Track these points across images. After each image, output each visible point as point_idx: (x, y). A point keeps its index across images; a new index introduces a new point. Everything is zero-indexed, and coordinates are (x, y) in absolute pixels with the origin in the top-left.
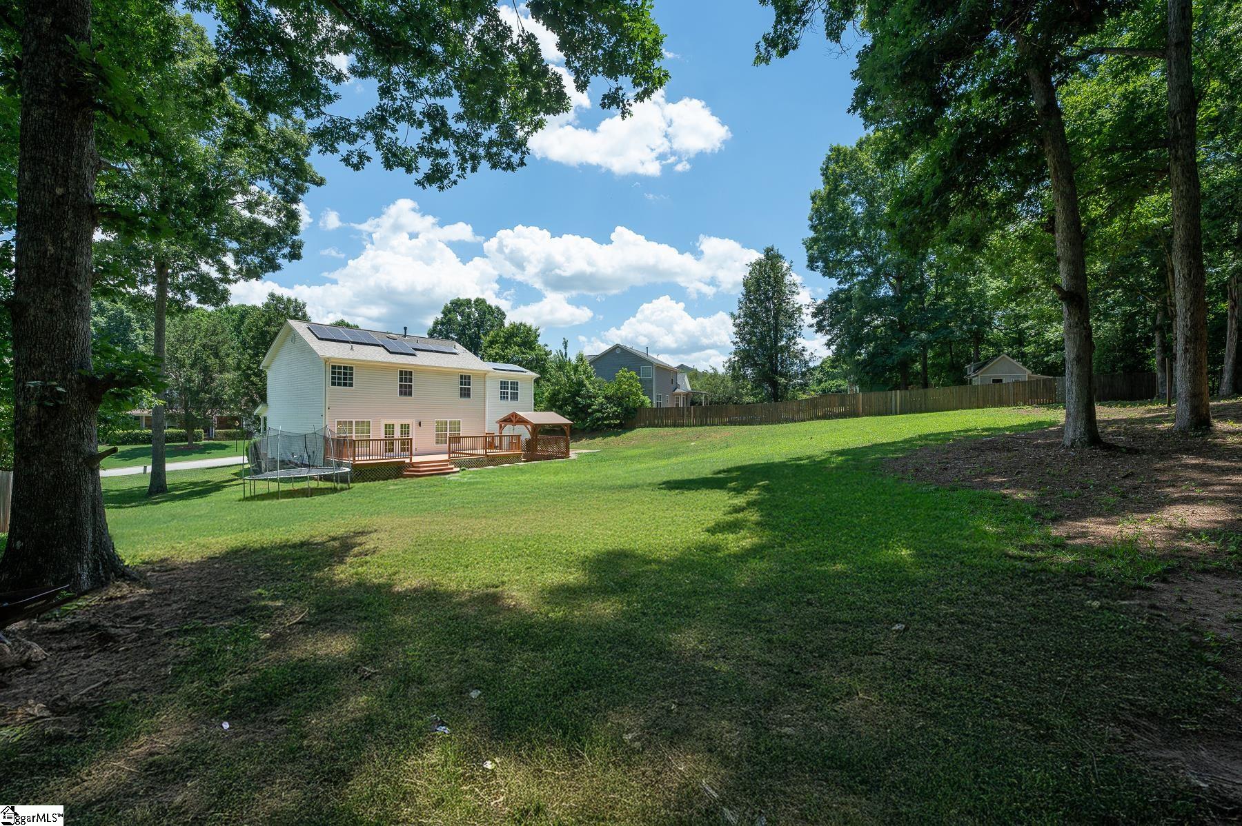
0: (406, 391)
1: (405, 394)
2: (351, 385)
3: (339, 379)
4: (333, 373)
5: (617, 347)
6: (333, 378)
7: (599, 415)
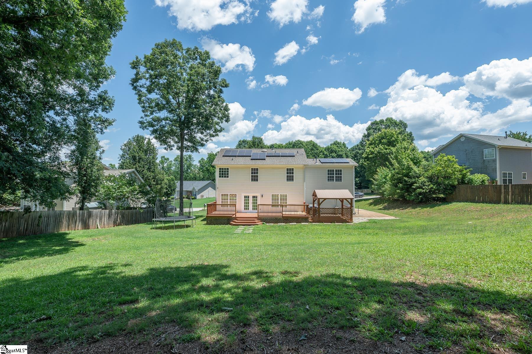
0: (255, 178)
1: (255, 180)
2: (228, 177)
3: (222, 174)
4: (220, 171)
5: (461, 136)
6: (220, 174)
7: (419, 190)
